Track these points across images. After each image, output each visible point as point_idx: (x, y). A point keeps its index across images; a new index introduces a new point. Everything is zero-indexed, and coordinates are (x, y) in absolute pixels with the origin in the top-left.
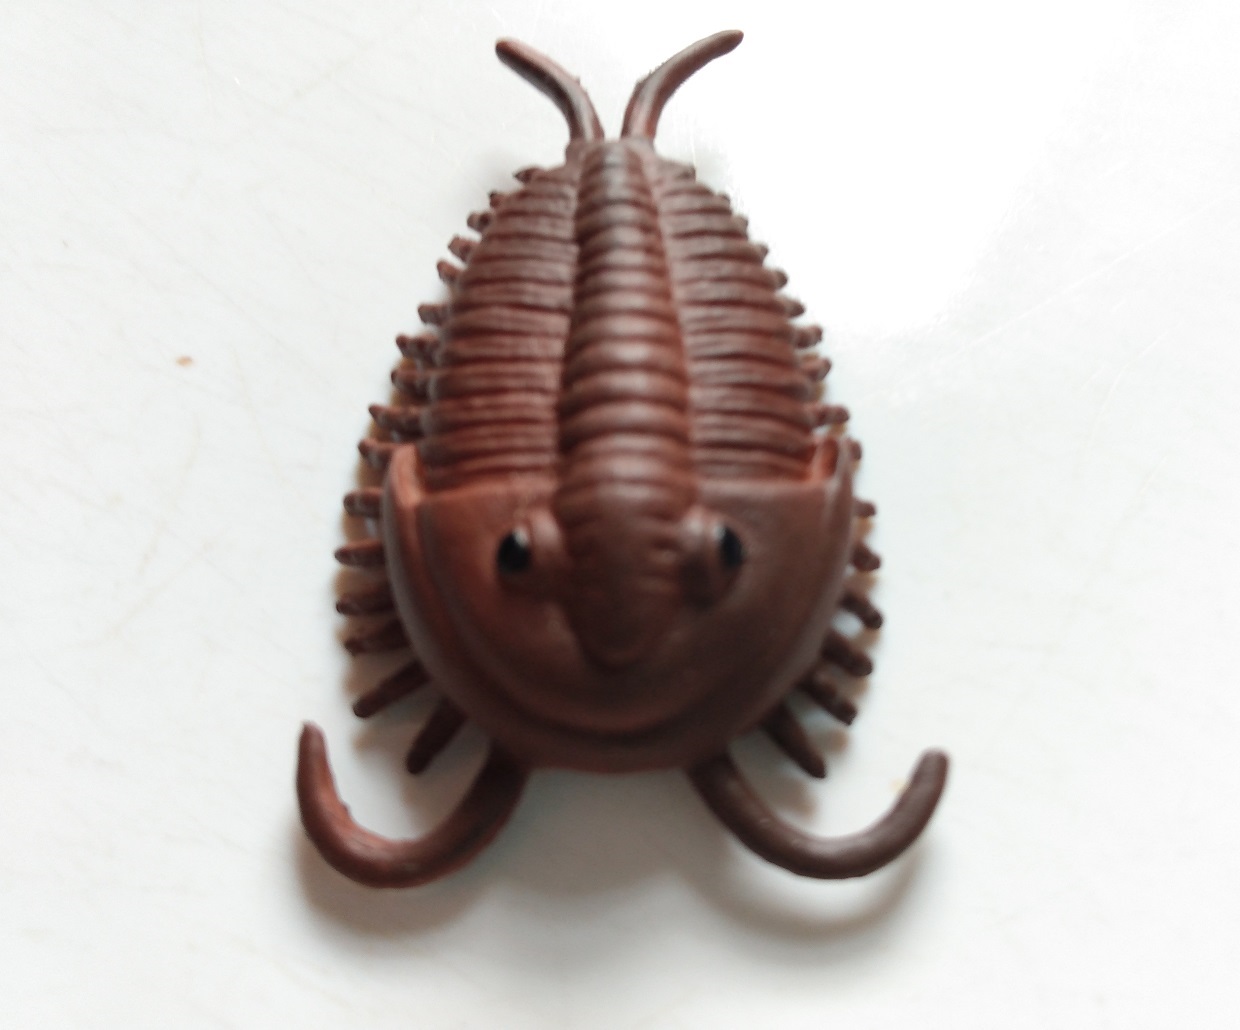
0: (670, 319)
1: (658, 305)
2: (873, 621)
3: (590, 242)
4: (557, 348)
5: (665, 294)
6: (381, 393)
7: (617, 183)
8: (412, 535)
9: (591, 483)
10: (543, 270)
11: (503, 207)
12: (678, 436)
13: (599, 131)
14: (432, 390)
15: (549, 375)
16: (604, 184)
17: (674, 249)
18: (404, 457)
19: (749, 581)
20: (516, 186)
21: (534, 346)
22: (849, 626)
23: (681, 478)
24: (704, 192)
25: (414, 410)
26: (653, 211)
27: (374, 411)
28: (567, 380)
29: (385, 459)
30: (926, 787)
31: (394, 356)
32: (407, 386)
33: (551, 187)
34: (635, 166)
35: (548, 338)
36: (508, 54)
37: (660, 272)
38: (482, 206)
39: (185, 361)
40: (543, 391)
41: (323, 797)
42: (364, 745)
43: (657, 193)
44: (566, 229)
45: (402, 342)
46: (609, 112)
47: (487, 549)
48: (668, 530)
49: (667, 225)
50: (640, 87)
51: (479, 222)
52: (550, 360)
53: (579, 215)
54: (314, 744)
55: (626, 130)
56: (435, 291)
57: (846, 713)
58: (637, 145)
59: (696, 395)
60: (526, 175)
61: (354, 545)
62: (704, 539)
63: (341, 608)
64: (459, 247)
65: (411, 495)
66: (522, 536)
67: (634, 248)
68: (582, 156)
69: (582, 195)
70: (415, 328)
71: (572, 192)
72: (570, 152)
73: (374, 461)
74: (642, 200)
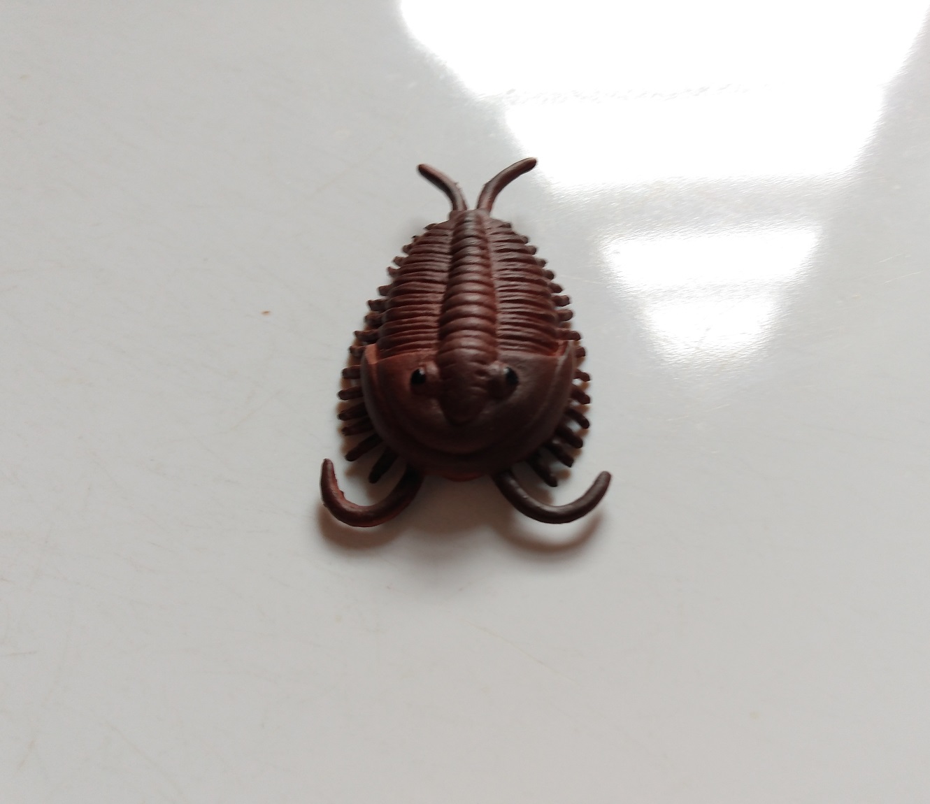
0: (490, 285)
1: (485, 279)
2: (585, 424)
3: (457, 253)
4: (440, 297)
5: (489, 275)
6: (360, 326)
7: (470, 228)
8: (375, 375)
9: (452, 348)
10: (436, 266)
11: (418, 241)
12: (491, 332)
13: (465, 207)
14: (384, 319)
15: (436, 309)
16: (464, 229)
17: (495, 257)
18: (371, 349)
19: (519, 392)
20: (425, 232)
21: (430, 297)
22: (575, 427)
23: (491, 348)
24: (513, 233)
25: (375, 331)
26: (486, 241)
27: (356, 333)
28: (443, 310)
29: (362, 352)
30: (600, 485)
31: (366, 310)
32: (372, 321)
33: (440, 231)
34: (479, 221)
35: (436, 295)
36: (424, 172)
37: (488, 266)
38: (409, 242)
39: (266, 313)
40: (434, 315)
41: (332, 487)
42: (350, 474)
43: (488, 233)
44: (446, 249)
45: (370, 303)
46: (471, 198)
47: (407, 376)
48: (485, 367)
49: (492, 247)
50: (487, 185)
51: (406, 249)
52: (437, 303)
53: (453, 242)
54: (329, 466)
55: (478, 206)
56: (386, 280)
57: (569, 462)
58: (482, 213)
59: (500, 317)
60: (430, 227)
61: (346, 389)
62: (500, 372)
63: (341, 416)
64: (398, 261)
65: (373, 361)
66: (422, 372)
67: (476, 255)
68: (456, 217)
69: (454, 234)
70: (376, 296)
71: (450, 233)
72: (451, 215)
73: (356, 354)
74: (481, 236)
